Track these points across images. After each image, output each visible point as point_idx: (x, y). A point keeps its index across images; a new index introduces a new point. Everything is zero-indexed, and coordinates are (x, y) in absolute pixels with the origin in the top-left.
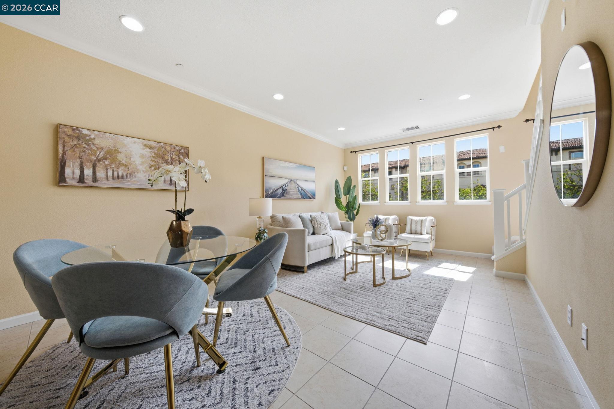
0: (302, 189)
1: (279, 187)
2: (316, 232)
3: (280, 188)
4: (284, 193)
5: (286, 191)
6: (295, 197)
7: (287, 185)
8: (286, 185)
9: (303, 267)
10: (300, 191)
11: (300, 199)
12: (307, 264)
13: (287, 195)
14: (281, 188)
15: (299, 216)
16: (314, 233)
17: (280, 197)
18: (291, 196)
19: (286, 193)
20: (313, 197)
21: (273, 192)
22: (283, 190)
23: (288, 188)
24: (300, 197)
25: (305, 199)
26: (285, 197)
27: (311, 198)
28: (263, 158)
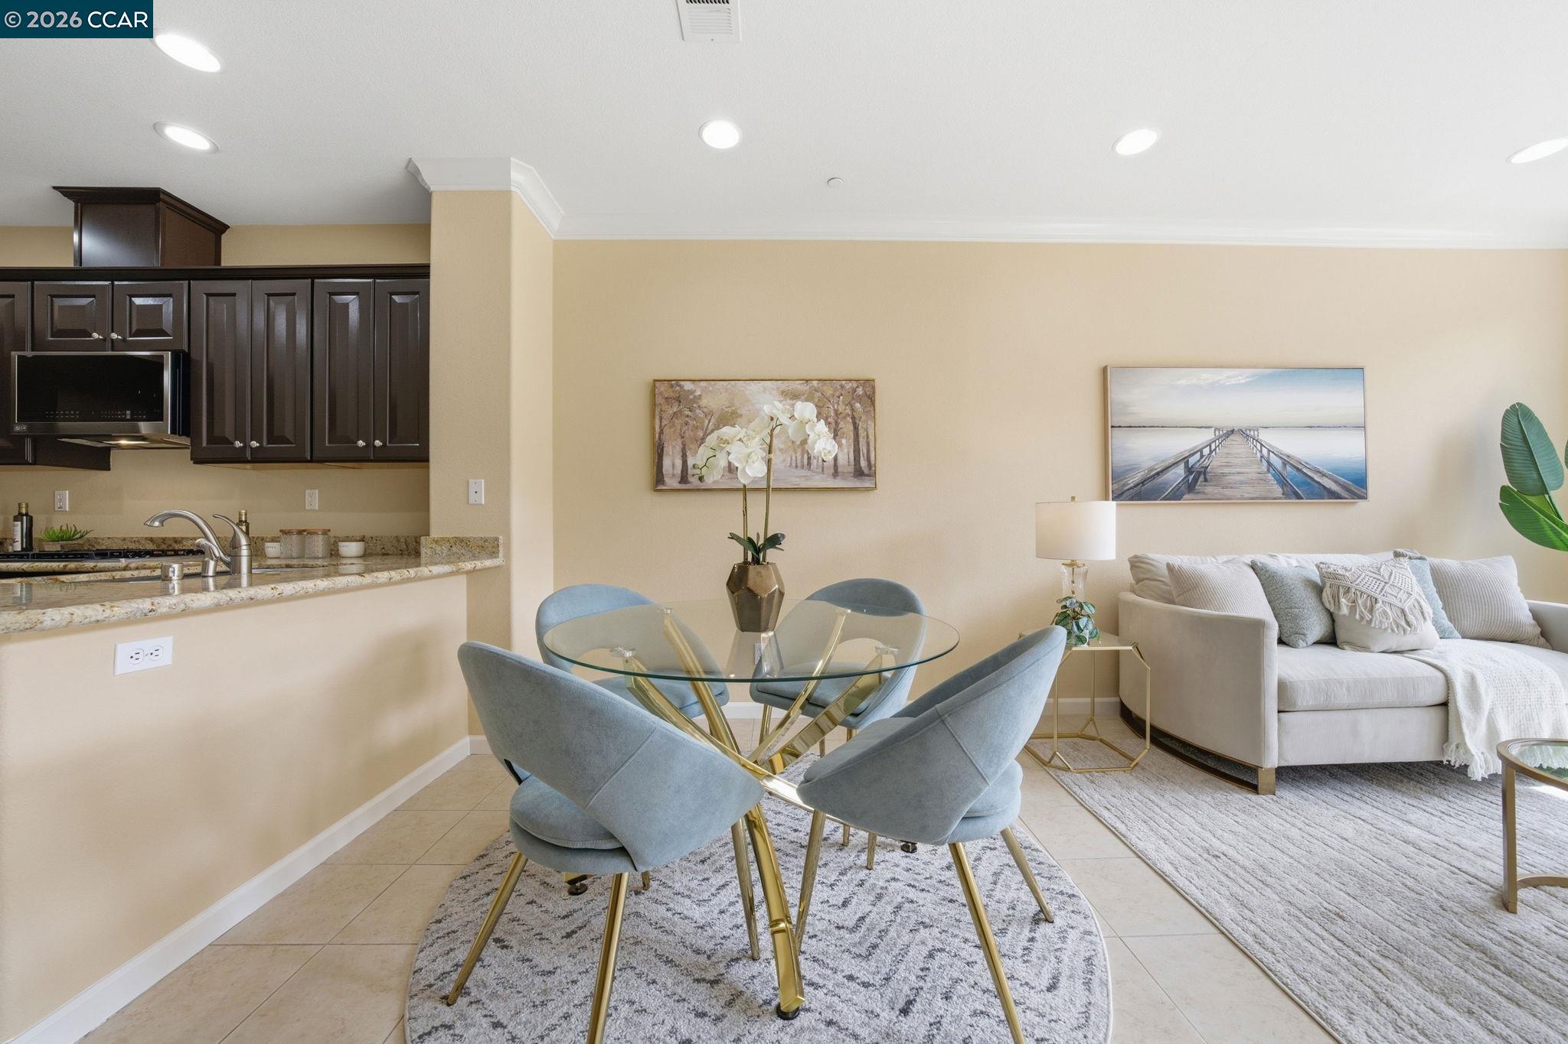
0: (1285, 463)
1: (1172, 461)
2: (1341, 635)
3: (1175, 464)
4: (1196, 480)
5: (1205, 473)
6: (1246, 495)
7: (1211, 452)
8: (1206, 451)
9: (1253, 770)
10: (1275, 469)
11: (1280, 498)
12: (1272, 760)
13: (1209, 489)
14: (1182, 465)
15: (1253, 566)
16: (1331, 640)
17: (1176, 496)
18: (1228, 492)
19: (1206, 480)
20: (1348, 490)
21: (1143, 482)
22: (1189, 470)
23: (1215, 464)
24: (1278, 490)
25: (1302, 499)
26: (1200, 496)
27: (1338, 496)
28: (1105, 370)
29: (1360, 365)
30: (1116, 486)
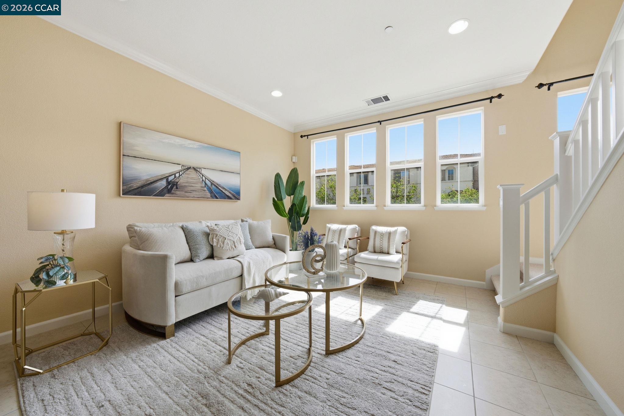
0: (212, 184)
1: (160, 177)
2: (215, 254)
3: (161, 179)
4: (172, 188)
5: (176, 185)
6: (196, 196)
7: (180, 176)
8: (177, 175)
10: (208, 186)
11: (209, 198)
13: (178, 193)
14: (165, 180)
15: (182, 228)
16: (211, 256)
17: (161, 194)
18: (187, 194)
19: (177, 188)
20: (234, 196)
21: (142, 187)
22: (168, 183)
23: (182, 181)
24: (209, 195)
25: (218, 198)
26: (173, 195)
27: (231, 198)
28: (120, 123)
29: (239, 151)
30: (125, 187)
